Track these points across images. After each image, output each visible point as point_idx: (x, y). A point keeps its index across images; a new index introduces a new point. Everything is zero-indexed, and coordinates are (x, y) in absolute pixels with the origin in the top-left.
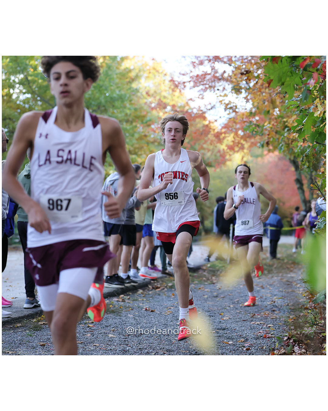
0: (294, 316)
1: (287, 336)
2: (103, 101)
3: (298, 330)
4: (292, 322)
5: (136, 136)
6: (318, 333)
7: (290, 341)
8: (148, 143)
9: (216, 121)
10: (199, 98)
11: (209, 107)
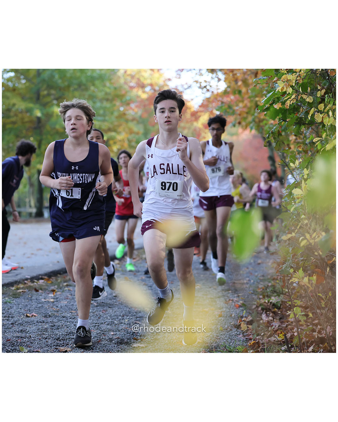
0: (263, 286)
1: (255, 304)
2: (84, 80)
3: (266, 299)
4: (261, 291)
5: (116, 114)
6: (285, 302)
7: (258, 309)
8: (127, 121)
9: (192, 100)
10: (176, 77)
11: (186, 87)
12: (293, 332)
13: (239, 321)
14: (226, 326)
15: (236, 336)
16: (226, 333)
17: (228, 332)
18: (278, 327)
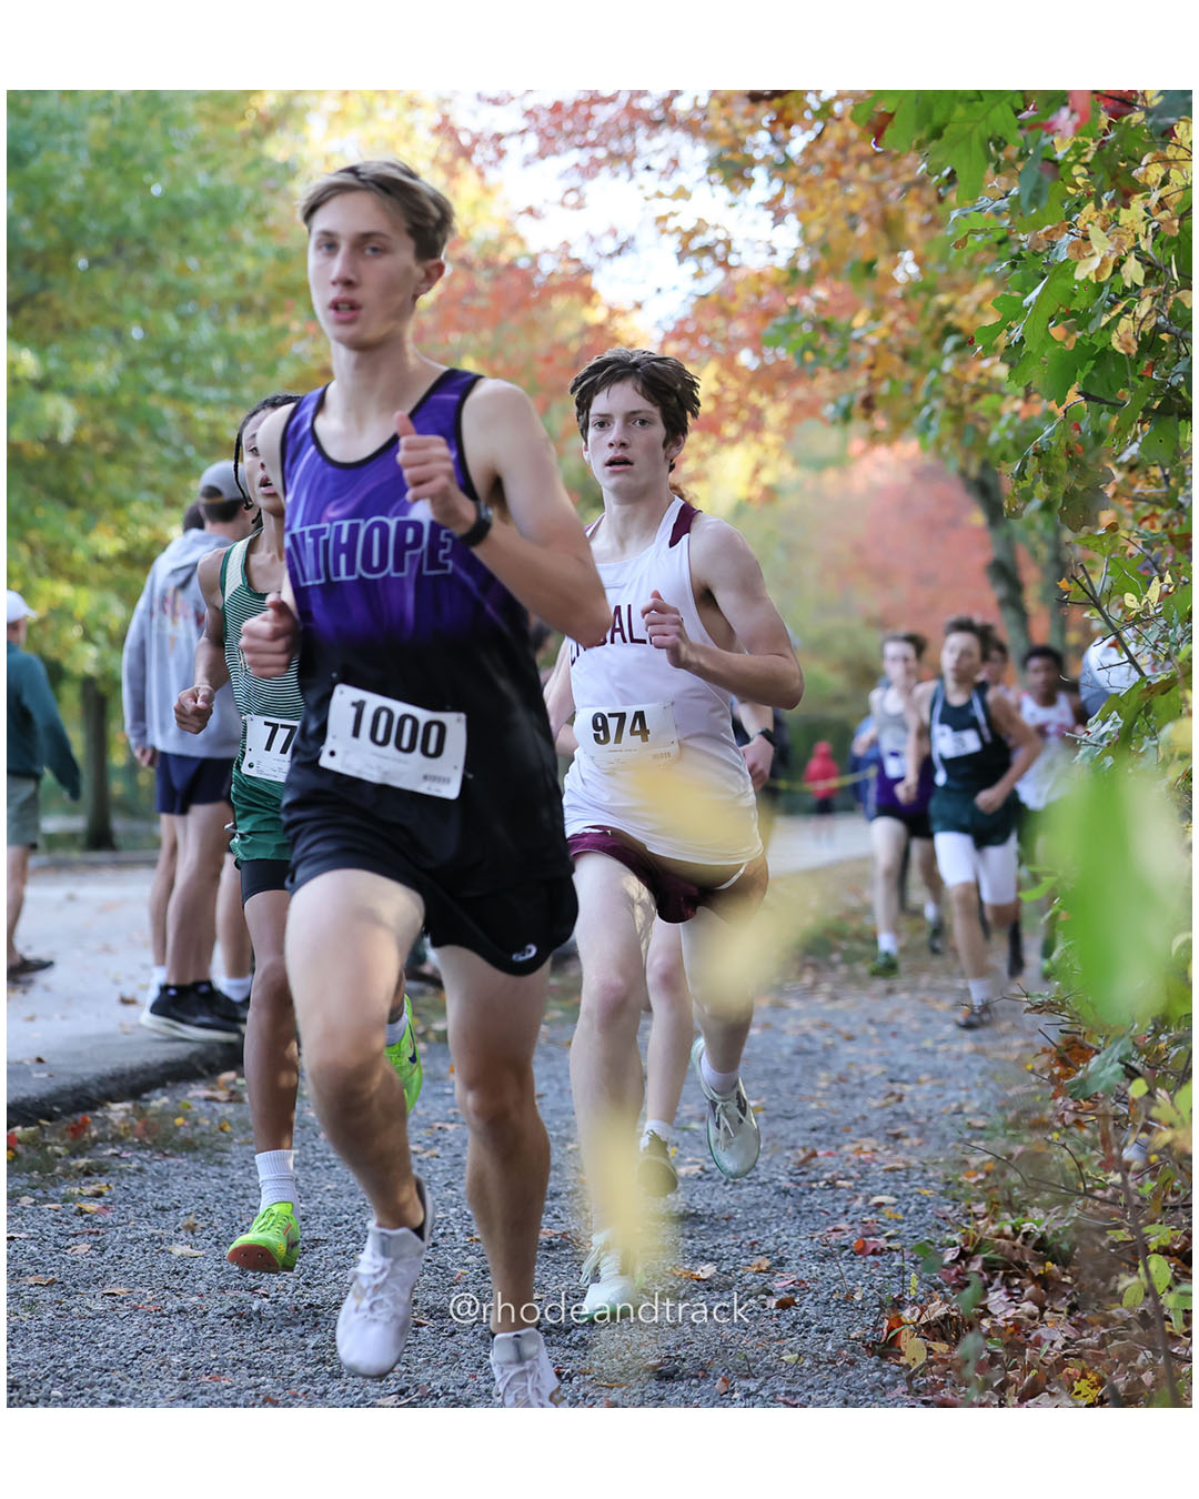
0: (988, 1157)
1: (955, 1244)
2: (137, 217)
3: (1006, 1220)
4: (980, 1182)
6: (1090, 1229)
7: (967, 1265)
9: (639, 306)
10: (563, 204)
11: (609, 245)
12: (1132, 1369)
13: (886, 1322)
14: (829, 1348)
15: (878, 1393)
16: (833, 1378)
17: (838, 1376)
18: (1064, 1347)
